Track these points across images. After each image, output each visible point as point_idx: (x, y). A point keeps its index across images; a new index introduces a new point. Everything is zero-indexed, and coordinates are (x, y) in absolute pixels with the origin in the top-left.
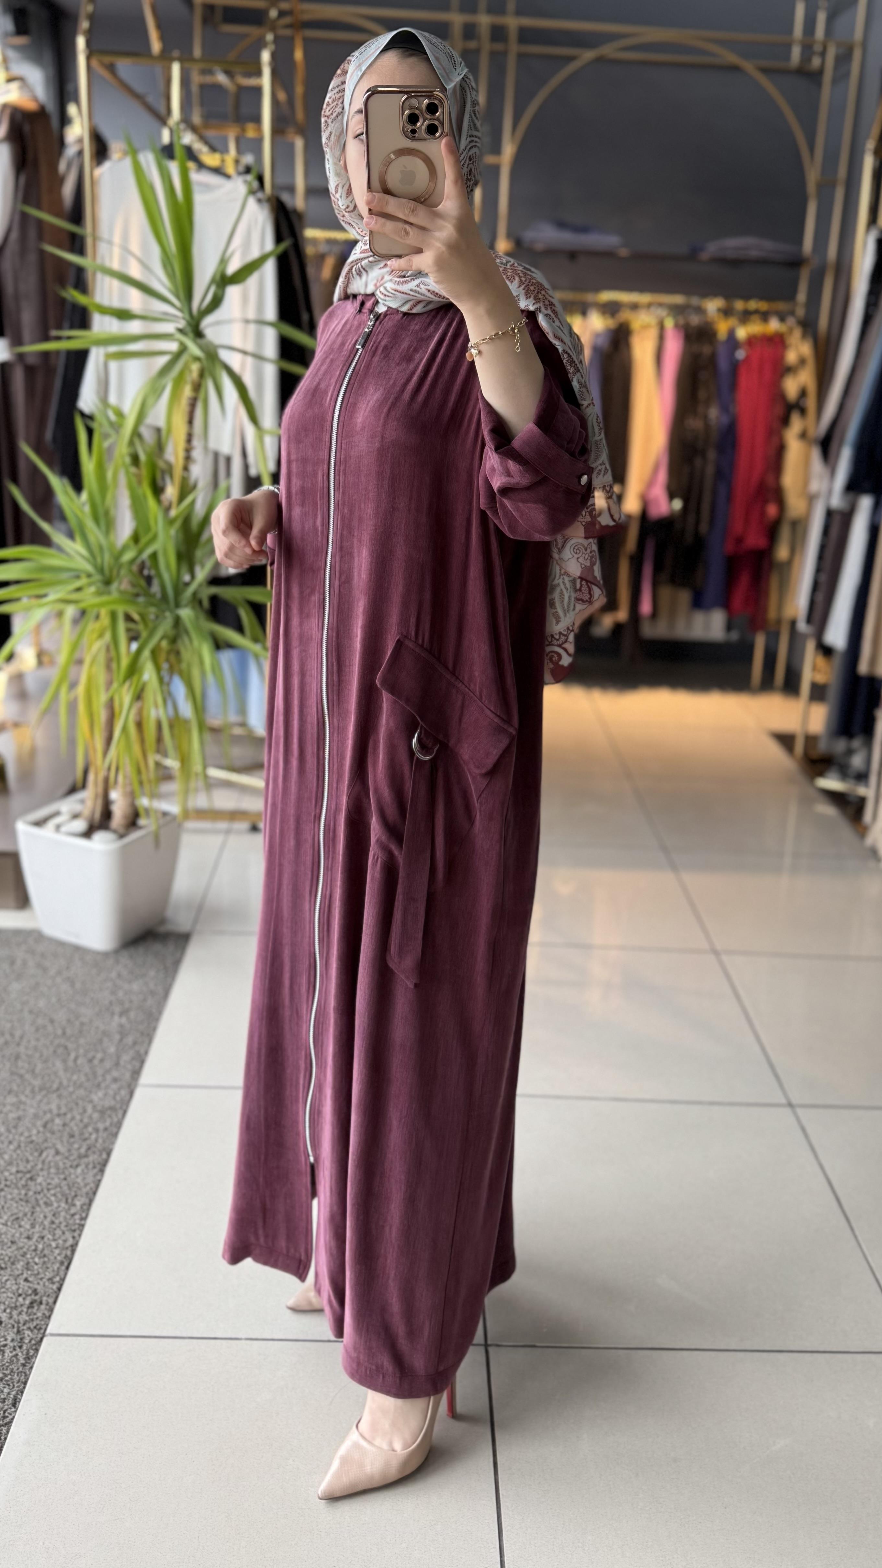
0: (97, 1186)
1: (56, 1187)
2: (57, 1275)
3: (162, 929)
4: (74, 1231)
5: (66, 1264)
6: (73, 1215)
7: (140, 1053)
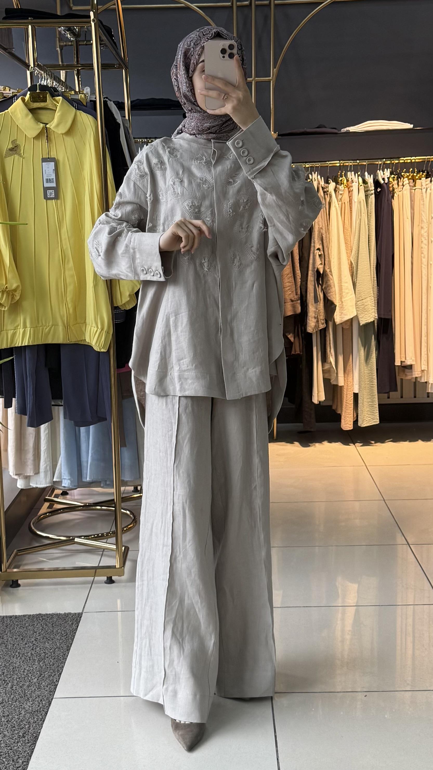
0: (32, 752)
7: (53, 681)
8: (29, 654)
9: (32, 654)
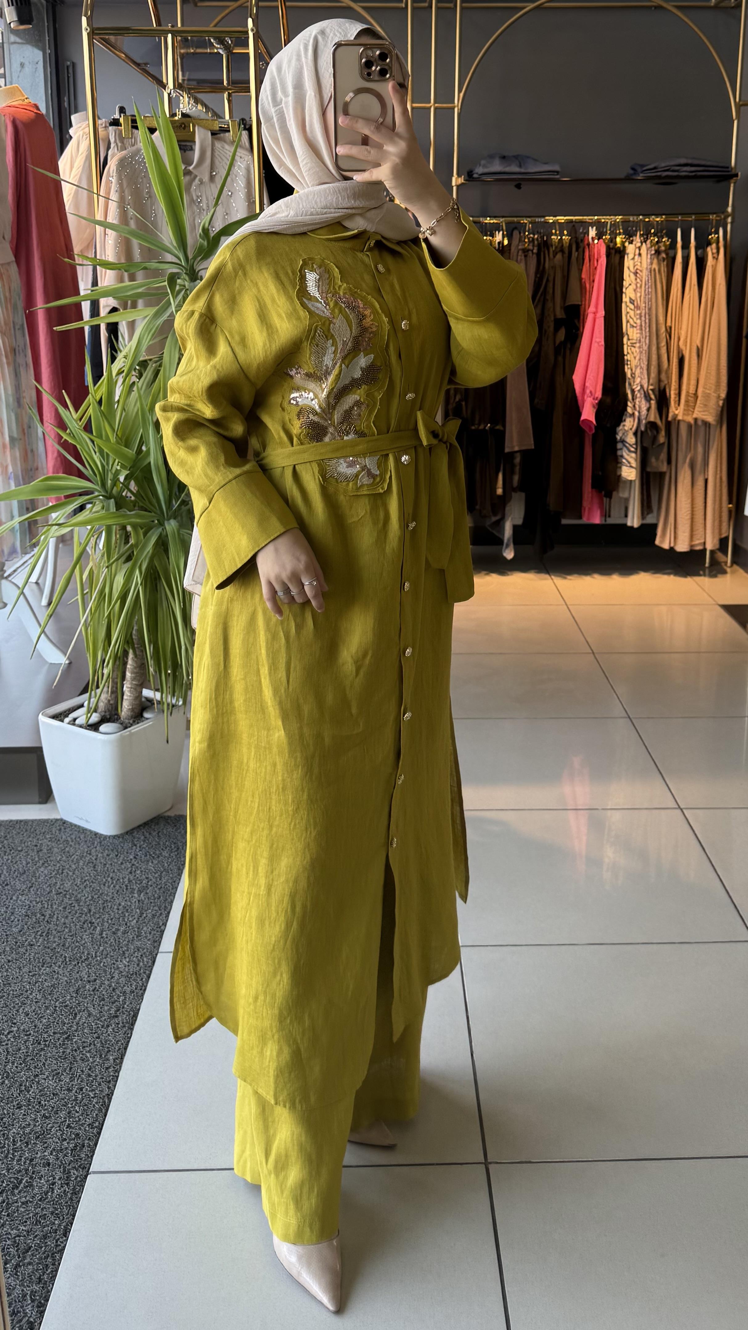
1: (91, 1044)
2: (96, 1120)
3: (171, 814)
4: (109, 1082)
5: (103, 1111)
6: (107, 1068)
7: (158, 924)
8: (126, 880)
9: (130, 881)
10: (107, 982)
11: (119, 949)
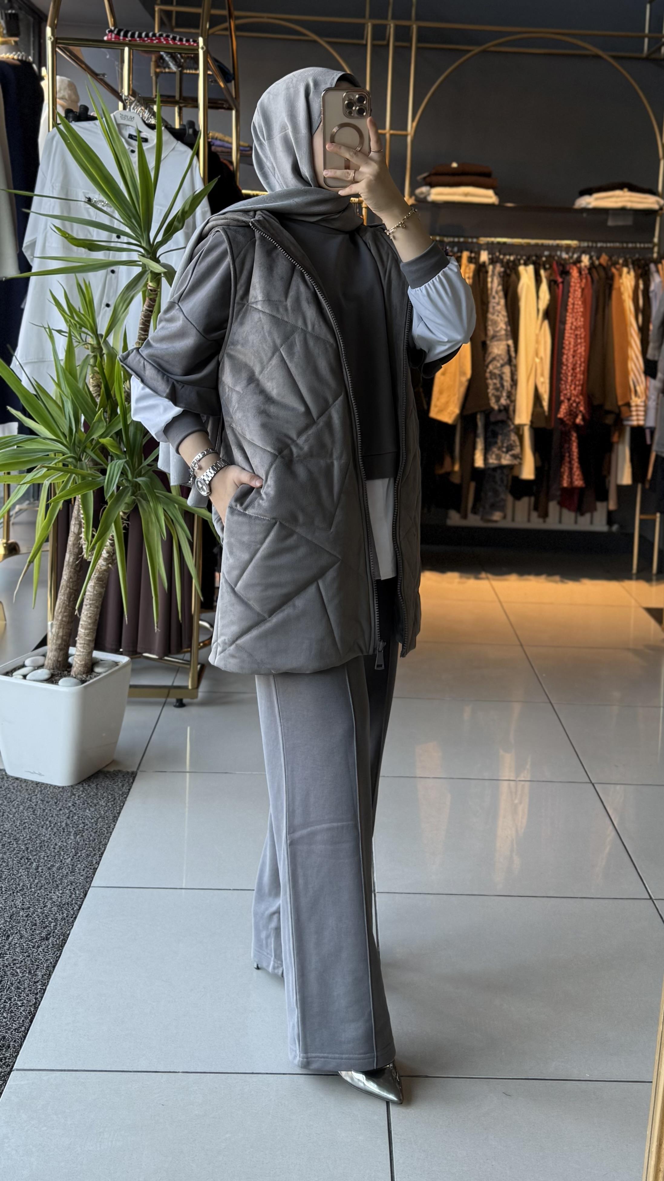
0: (57, 961)
1: (22, 961)
2: (23, 1026)
3: (111, 769)
4: (37, 994)
5: (30, 1017)
6: (35, 982)
7: (92, 863)
8: (64, 824)
9: (67, 825)
10: (39, 910)
11: (53, 882)
